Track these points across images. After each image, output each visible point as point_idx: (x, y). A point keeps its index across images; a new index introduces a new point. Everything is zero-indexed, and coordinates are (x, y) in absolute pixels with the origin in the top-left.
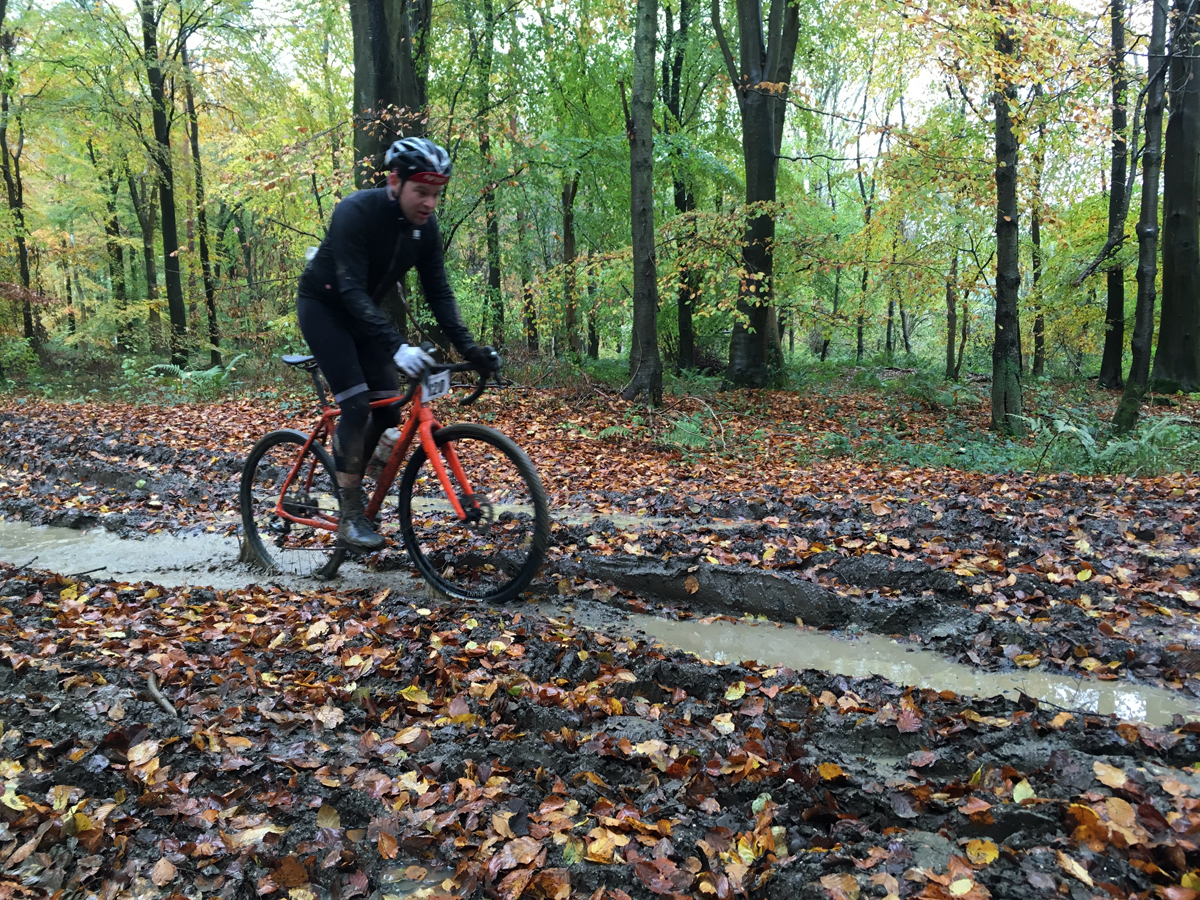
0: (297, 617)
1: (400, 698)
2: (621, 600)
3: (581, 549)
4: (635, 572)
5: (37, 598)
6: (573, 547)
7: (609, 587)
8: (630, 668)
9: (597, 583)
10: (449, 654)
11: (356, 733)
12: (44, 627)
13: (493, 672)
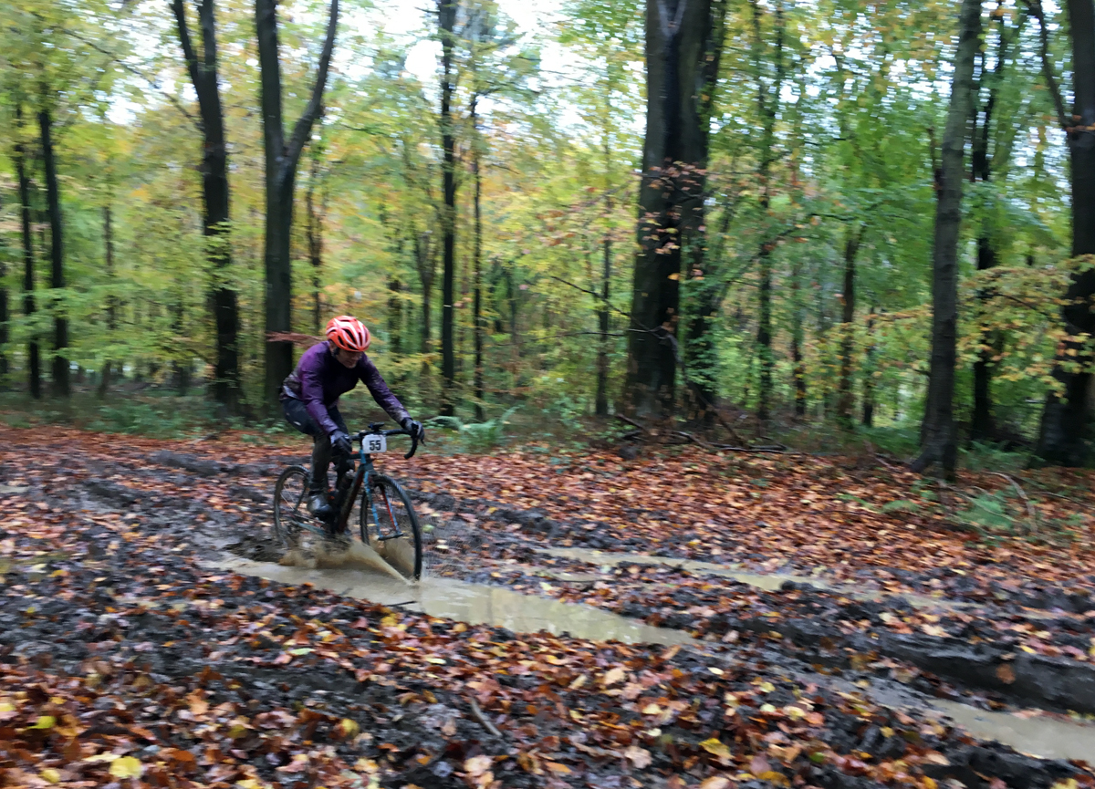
0: (594, 663)
1: (702, 750)
2: (923, 682)
3: (874, 624)
4: (940, 654)
5: (363, 623)
6: (865, 623)
7: (910, 667)
8: (940, 750)
9: (895, 662)
10: (746, 713)
11: (663, 776)
12: (374, 649)
13: (793, 737)
